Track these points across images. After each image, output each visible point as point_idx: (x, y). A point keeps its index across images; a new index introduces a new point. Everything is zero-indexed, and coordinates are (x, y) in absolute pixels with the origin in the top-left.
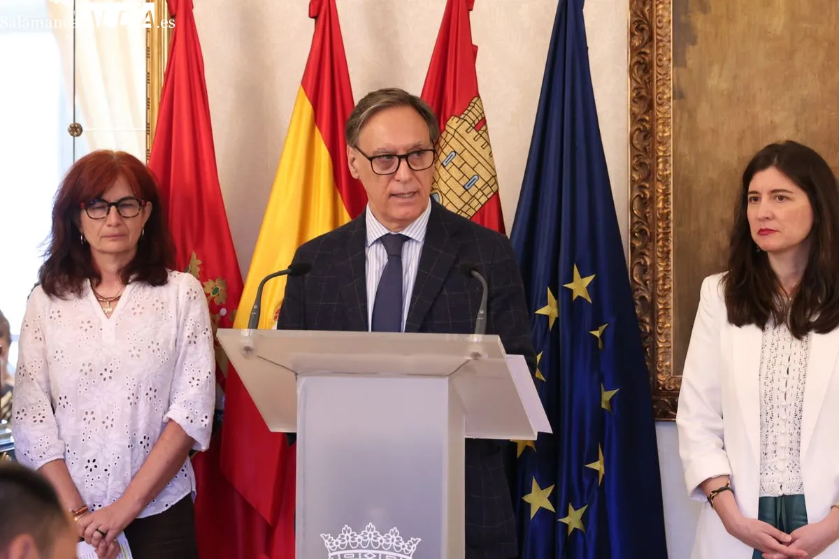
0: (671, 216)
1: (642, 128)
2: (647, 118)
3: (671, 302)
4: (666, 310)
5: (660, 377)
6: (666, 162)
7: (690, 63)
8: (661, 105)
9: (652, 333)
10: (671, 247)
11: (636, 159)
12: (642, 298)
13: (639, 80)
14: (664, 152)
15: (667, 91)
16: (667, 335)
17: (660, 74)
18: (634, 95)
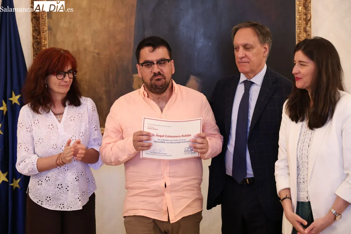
1: (37, 41)
2: (38, 37)
8: (43, 33)
11: (35, 52)
13: (35, 23)
15: (45, 27)
17: (42, 21)
18: (33, 29)
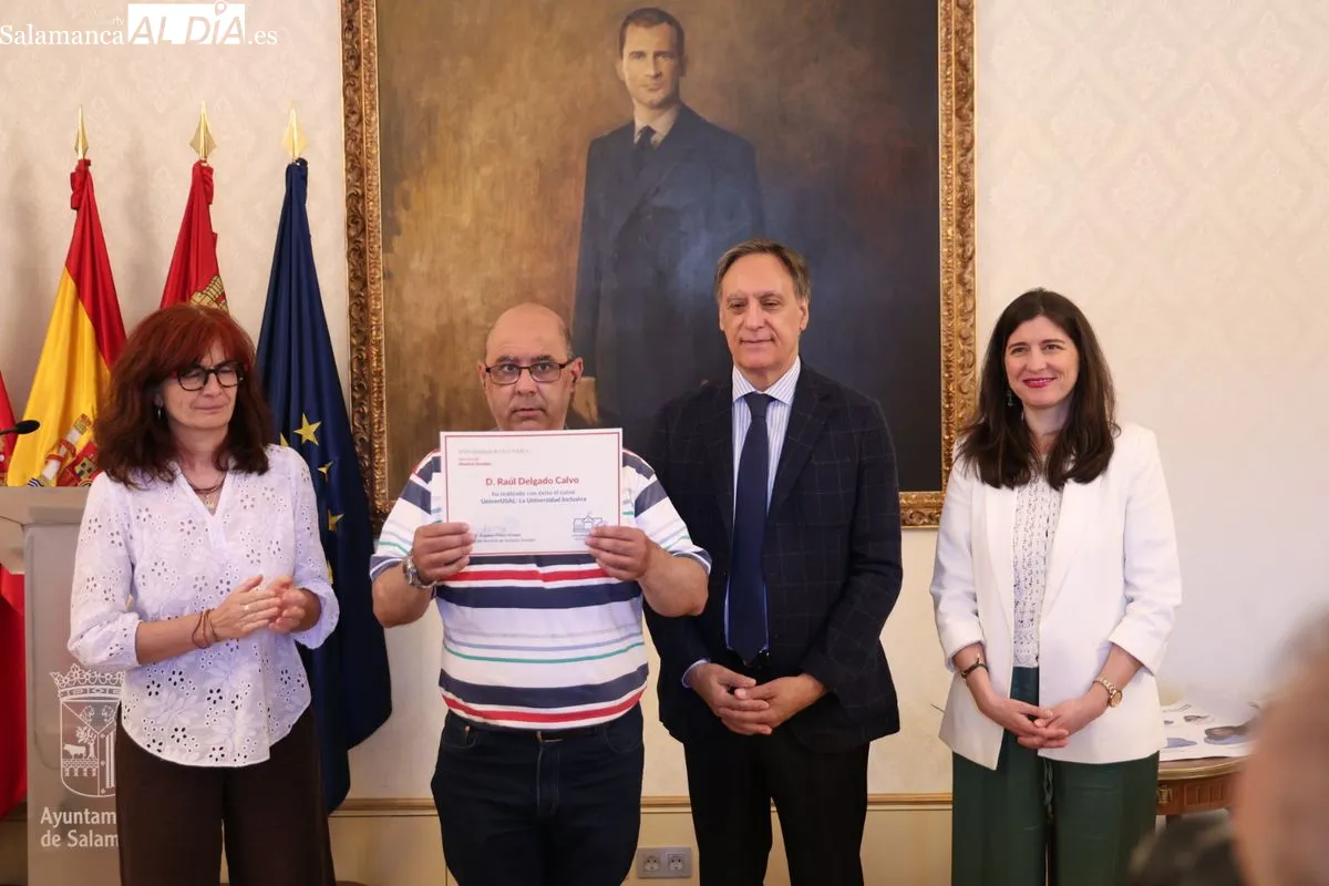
0: (384, 373)
1: (358, 302)
2: (362, 294)
3: (385, 442)
4: (381, 448)
5: (378, 503)
6: (378, 330)
7: (396, 249)
8: (372, 283)
9: (371, 468)
10: (384, 398)
12: (362, 440)
13: (355, 263)
14: (377, 321)
15: (378, 272)
16: (382, 469)
17: (372, 258)
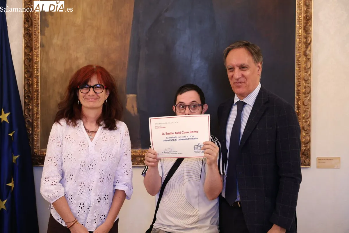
0: (39, 91)
1: (28, 58)
2: (30, 54)
3: (39, 122)
4: (37, 125)
5: (35, 150)
6: (37, 71)
7: (46, 34)
8: (35, 49)
9: (32, 134)
10: (39, 102)
11: (26, 69)
12: (29, 121)
13: (27, 40)
14: (37, 67)
15: (38, 44)
16: (38, 135)
17: (35, 38)
18: (25, 45)
